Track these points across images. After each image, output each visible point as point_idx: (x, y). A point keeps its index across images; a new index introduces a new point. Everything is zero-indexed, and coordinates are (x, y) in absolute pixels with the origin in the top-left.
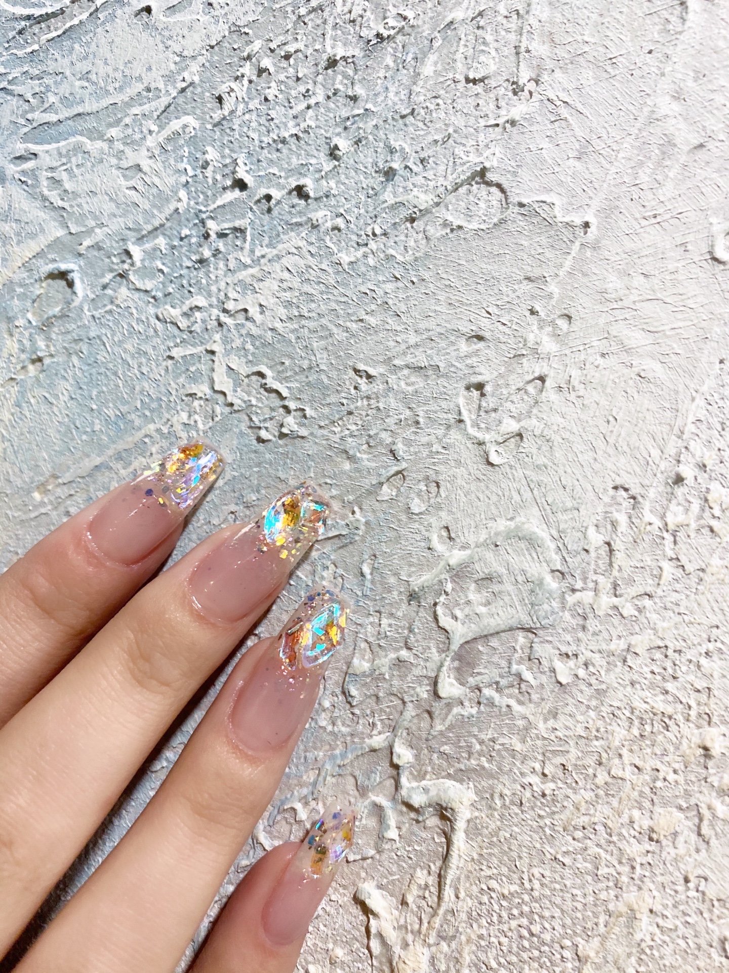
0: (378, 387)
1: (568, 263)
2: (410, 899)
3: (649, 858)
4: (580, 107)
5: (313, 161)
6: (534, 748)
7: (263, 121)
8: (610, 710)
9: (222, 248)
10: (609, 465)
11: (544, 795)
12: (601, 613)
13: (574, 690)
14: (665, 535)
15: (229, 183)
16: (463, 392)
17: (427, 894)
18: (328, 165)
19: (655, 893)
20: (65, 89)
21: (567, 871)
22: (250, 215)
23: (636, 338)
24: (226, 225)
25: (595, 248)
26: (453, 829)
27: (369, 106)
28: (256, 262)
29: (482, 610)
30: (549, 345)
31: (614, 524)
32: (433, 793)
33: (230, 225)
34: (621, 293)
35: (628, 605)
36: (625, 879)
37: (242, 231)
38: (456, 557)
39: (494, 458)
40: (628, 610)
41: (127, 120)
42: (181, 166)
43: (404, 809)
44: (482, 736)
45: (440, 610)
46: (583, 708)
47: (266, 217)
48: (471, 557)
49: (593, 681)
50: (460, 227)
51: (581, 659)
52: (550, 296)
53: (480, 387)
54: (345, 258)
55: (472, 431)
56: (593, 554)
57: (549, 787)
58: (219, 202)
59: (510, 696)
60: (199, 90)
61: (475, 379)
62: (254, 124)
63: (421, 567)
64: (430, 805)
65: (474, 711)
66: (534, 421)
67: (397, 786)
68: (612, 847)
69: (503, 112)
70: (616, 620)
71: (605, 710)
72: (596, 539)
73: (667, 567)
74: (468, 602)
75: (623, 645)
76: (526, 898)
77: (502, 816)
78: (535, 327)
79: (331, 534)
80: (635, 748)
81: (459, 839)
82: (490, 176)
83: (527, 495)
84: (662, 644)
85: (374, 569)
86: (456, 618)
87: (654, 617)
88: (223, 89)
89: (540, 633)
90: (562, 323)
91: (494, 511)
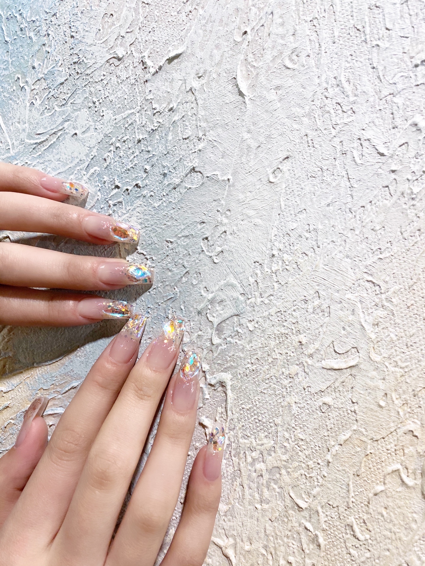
0: (175, 245)
1: (226, 193)
2: (217, 419)
3: (291, 384)
4: (220, 141)
5: (140, 175)
6: (247, 355)
7: (120, 164)
8: (268, 336)
9: (116, 209)
10: (251, 256)
11: (253, 370)
12: (258, 304)
13: (255, 332)
14: (273, 274)
15: (113, 187)
16: (202, 241)
17: (223, 416)
18: (145, 175)
19: (295, 396)
20: (52, 166)
21: (266, 395)
22: (123, 196)
23: (251, 213)
24: (115, 201)
25: (233, 186)
26: (226, 389)
27: (154, 153)
28: (128, 212)
29: (222, 312)
30: (225, 221)
31: (256, 274)
32: (218, 378)
33: (117, 201)
34: (244, 199)
35: (266, 300)
36: (285, 393)
37: (121, 202)
38: (210, 296)
39: (216, 261)
40: (267, 301)
41: (76, 172)
42: (97, 184)
43: (210, 387)
44: (230, 355)
45: (208, 315)
46: (259, 337)
47: (128, 196)
48: (215, 295)
49: (261, 328)
50: (190, 188)
51: (255, 321)
52: (222, 205)
53: (207, 238)
54: (156, 205)
55: (207, 253)
56: (252, 286)
57: (254, 367)
58: (112, 194)
59: (236, 339)
60: (98, 157)
61: (205, 236)
62: (118, 166)
63: (200, 302)
64: (217, 383)
65: (225, 347)
66: (226, 246)
67: (206, 379)
68: (278, 383)
69: (196, 147)
70: (263, 306)
71: (266, 336)
72: (252, 280)
73: (275, 284)
74: (217, 311)
75: (267, 313)
76: (255, 408)
77: (241, 381)
78: (220, 216)
79: (169, 298)
80: (278, 347)
81: (229, 392)
82: (196, 169)
83: (228, 271)
84: (279, 310)
85: (185, 307)
86: (214, 317)
87: (275, 302)
88: (105, 156)
89: (241, 315)
90: (228, 213)
91: (219, 279)
